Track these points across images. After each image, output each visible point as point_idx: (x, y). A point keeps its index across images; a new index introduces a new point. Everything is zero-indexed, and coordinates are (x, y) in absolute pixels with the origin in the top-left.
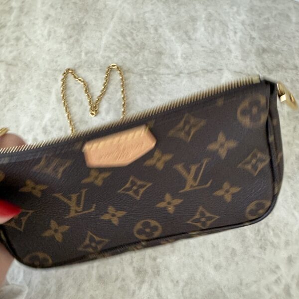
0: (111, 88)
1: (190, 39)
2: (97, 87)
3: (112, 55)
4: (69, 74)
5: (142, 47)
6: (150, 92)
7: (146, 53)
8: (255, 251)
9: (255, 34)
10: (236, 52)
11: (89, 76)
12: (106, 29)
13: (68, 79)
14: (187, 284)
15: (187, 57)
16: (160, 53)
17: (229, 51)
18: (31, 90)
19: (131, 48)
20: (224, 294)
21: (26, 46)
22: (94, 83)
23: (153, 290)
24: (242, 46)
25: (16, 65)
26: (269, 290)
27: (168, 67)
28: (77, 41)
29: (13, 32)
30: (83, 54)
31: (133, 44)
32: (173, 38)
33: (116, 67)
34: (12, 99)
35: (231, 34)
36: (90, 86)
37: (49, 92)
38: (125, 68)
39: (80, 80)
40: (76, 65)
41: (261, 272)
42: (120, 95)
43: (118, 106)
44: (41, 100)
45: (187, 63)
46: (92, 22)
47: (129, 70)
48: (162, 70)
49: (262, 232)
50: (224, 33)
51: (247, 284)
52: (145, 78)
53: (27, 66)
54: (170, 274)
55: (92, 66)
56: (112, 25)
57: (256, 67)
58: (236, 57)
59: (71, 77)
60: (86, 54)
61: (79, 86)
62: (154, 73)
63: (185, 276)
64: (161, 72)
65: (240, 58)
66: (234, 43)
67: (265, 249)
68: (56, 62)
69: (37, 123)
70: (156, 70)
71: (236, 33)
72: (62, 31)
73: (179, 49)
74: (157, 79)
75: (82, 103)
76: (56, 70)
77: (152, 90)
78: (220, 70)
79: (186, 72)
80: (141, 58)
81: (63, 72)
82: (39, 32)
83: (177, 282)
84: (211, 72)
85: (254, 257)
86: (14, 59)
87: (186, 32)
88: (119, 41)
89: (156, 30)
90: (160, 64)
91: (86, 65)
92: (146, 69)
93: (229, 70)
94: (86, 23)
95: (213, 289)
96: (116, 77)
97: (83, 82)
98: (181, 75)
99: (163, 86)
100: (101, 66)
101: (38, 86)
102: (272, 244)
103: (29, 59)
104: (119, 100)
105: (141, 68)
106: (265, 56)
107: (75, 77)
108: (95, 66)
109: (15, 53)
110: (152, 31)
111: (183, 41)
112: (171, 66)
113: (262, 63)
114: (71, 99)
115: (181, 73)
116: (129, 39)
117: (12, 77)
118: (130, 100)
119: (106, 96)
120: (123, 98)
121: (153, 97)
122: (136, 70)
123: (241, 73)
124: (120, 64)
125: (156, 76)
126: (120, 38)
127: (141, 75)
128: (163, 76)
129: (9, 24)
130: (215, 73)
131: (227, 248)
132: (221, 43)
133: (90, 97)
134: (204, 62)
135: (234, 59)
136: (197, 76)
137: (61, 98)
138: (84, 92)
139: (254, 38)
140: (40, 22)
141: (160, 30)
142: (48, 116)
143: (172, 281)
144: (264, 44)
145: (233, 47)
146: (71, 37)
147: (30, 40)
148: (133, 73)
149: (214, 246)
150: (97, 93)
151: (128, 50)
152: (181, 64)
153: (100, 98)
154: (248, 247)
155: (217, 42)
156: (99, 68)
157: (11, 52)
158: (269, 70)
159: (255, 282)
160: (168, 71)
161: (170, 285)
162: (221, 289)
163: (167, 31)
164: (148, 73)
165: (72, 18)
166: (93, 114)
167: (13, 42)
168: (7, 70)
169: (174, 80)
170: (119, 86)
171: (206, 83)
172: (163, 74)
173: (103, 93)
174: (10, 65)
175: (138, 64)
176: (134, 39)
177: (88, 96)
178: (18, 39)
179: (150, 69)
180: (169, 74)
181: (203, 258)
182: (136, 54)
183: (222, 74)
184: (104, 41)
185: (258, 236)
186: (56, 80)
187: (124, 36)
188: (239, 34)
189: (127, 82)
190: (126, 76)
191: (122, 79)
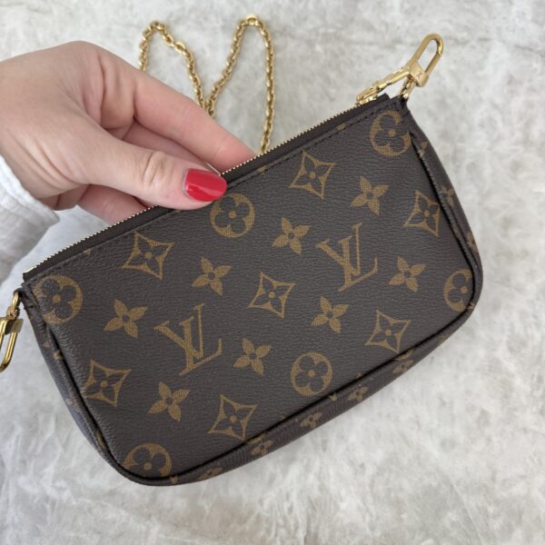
0: (244, 66)
2: (214, 63)
4: (157, 35)
6: (328, 80)
10: (522, 4)
11: (199, 41)
13: (153, 46)
14: (380, 471)
15: (414, 8)
20: (457, 494)
22: (208, 54)
23: (311, 478)
25: (49, 12)
27: (370, 28)
33: (256, 23)
36: (199, 62)
38: (274, 26)
39: (179, 47)
40: (171, 15)
41: (535, 460)
43: (259, 106)
45: (413, 22)
47: (285, 31)
48: (357, 34)
52: (318, 48)
53: (71, 14)
54: (348, 449)
55: (206, 19)
58: (522, 15)
59: (160, 40)
62: (338, 38)
63: (379, 456)
64: (354, 37)
65: (529, 17)
68: (131, 8)
70: (343, 33)
74: (343, 53)
76: (129, 25)
77: (333, 75)
78: (484, 40)
79: (409, 40)
80: (311, 7)
81: (144, 29)
83: (362, 466)
84: (464, 43)
85: (525, 430)
90: (352, 20)
91: (193, 16)
92: (322, 30)
93: (504, 42)
95: (434, 484)
96: (257, 44)
97: (186, 51)
98: (398, 46)
99: (357, 68)
100: (225, 20)
104: (260, 93)
105: (310, 26)
107: (169, 40)
108: (213, 18)
112: (377, 26)
115: (398, 41)
119: (233, 84)
120: (270, 89)
121: (333, 91)
122: (300, 31)
123: (531, 50)
124: (265, 17)
125: (342, 45)
127: (310, 44)
128: (358, 47)
130: (473, 47)
131: (471, 409)
133: (198, 83)
134: (450, 21)
135: (517, 20)
138: (186, 70)
143: (352, 463)
148: (293, 37)
149: (443, 404)
150: (213, 75)
152: (399, 24)
153: (219, 87)
154: (515, 409)
156: (221, 23)
159: (523, 477)
160: (369, 37)
161: (347, 470)
162: (452, 486)
164: (326, 39)
168: (29, 23)
169: (381, 56)
170: (261, 64)
171: (453, 67)
172: (357, 43)
173: (228, 74)
174: (36, 11)
175: (306, 19)
177: (195, 80)
179: (331, 31)
180: (371, 44)
181: (418, 423)
183: (488, 50)
185: (538, 389)
186: (129, 45)
189: (279, 55)
190: (277, 42)
191: (269, 48)
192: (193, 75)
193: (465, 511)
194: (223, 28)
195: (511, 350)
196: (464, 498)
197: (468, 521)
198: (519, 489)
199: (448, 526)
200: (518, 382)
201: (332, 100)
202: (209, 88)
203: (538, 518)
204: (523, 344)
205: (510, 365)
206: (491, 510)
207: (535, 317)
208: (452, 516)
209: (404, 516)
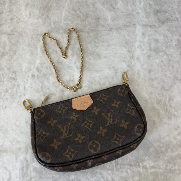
0: (72, 42)
1: (114, 8)
2: (64, 42)
3: (70, 23)
4: (46, 36)
5: (87, 16)
6: (95, 42)
7: (90, 19)
8: (166, 120)
9: (151, 3)
10: (142, 14)
11: (58, 37)
12: (63, 7)
13: (46, 39)
15: (114, 19)
16: (98, 19)
17: (138, 13)
18: (25, 48)
19: (80, 17)
20: (152, 143)
21: (18, 23)
22: (62, 40)
24: (145, 10)
25: (14, 34)
26: (175, 139)
27: (104, 26)
28: (48, 16)
29: (8, 16)
30: (52, 24)
31: (81, 15)
32: (104, 9)
33: (73, 29)
34: (15, 54)
35: (138, 3)
36: (60, 42)
37: (36, 48)
38: (78, 30)
39: (53, 39)
40: (49, 30)
41: (170, 130)
42: (78, 45)
43: (78, 52)
44: (32, 53)
45: (115, 23)
46: (55, 5)
47: (81, 31)
48: (101, 28)
49: (168, 110)
50: (134, 4)
51: (163, 137)
52: (91, 34)
53: (20, 34)
55: (59, 30)
56: (66, 5)
57: (155, 21)
58: (143, 17)
60: (54, 23)
61: (53, 43)
62: (96, 30)
64: (100, 29)
65: (145, 17)
66: (140, 8)
67: (171, 119)
68: (37, 30)
69: (32, 66)
70: (97, 29)
71: (140, 3)
72: (38, 12)
73: (109, 15)
74: (98, 34)
75: (57, 52)
76: (38, 35)
77: (96, 40)
78: (134, 25)
79: (115, 28)
80: (87, 23)
81: (42, 35)
82: (23, 14)
84: (129, 26)
85: (166, 123)
86: (12, 31)
87: (111, 5)
88: (72, 14)
89: (93, 5)
90: (98, 25)
91: (55, 30)
92: (91, 29)
93: (139, 24)
94: (51, 6)
96: (74, 35)
97: (55, 40)
98: (112, 30)
99: (102, 37)
100: (64, 30)
101: (29, 45)
102: (175, 115)
103: (21, 30)
104: (78, 48)
105: (88, 28)
106: (159, 14)
107: (50, 37)
108: (61, 29)
109: (12, 28)
110: (91, 6)
111: (110, 11)
112: (105, 25)
113: (158, 19)
114: (50, 51)
115: (112, 29)
116: (78, 12)
117: (13, 41)
118: (84, 47)
119: (70, 47)
120: (80, 47)
121: (97, 45)
122: (85, 30)
123: (147, 25)
124: (75, 27)
125: (97, 32)
126: (73, 12)
127: (89, 33)
128: (101, 32)
129: (5, 11)
130: (132, 27)
132: (133, 9)
133: (61, 48)
134: (124, 21)
135: (142, 18)
136: (121, 29)
137: (44, 50)
138: (56, 45)
139: (151, 5)
140: (23, 8)
141: (96, 5)
142: (38, 61)
144: (157, 8)
145: (140, 11)
146: (43, 15)
147: (19, 19)
148: (84, 32)
150: (64, 46)
151: (79, 19)
152: (111, 24)
153: (67, 48)
154: (162, 119)
155: (130, 9)
156: (63, 31)
157: (9, 27)
158: (162, 22)
159: (168, 136)
160: (104, 29)
162: (150, 142)
163: (100, 5)
164: (93, 31)
165: (42, 3)
166: (64, 58)
167: (9, 21)
168: (9, 38)
169: (108, 33)
170: (77, 40)
171: (127, 33)
172: (101, 31)
173: (68, 45)
174: (10, 35)
175: (86, 26)
176: (81, 12)
177: (60, 47)
178: (12, 19)
179: (93, 28)
180: (105, 30)
182: (84, 20)
183: (136, 27)
184: (63, 15)
185: (167, 112)
186: (39, 40)
187: (75, 11)
188: (142, 3)
189: (81, 37)
190: (80, 34)
191: (78, 36)
192: (59, 46)
193: (155, 147)
194: (64, 32)
195: (157, 103)
196: (154, 144)
197: (156, 150)
198: (167, 139)
199: (151, 152)
200: (161, 111)
201: (98, 47)
202: (64, 49)
203: (174, 145)
204: (160, 101)
205: (158, 107)
206: (161, 145)
207: (162, 94)
208: (152, 149)
209: (139, 152)
